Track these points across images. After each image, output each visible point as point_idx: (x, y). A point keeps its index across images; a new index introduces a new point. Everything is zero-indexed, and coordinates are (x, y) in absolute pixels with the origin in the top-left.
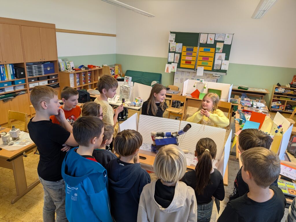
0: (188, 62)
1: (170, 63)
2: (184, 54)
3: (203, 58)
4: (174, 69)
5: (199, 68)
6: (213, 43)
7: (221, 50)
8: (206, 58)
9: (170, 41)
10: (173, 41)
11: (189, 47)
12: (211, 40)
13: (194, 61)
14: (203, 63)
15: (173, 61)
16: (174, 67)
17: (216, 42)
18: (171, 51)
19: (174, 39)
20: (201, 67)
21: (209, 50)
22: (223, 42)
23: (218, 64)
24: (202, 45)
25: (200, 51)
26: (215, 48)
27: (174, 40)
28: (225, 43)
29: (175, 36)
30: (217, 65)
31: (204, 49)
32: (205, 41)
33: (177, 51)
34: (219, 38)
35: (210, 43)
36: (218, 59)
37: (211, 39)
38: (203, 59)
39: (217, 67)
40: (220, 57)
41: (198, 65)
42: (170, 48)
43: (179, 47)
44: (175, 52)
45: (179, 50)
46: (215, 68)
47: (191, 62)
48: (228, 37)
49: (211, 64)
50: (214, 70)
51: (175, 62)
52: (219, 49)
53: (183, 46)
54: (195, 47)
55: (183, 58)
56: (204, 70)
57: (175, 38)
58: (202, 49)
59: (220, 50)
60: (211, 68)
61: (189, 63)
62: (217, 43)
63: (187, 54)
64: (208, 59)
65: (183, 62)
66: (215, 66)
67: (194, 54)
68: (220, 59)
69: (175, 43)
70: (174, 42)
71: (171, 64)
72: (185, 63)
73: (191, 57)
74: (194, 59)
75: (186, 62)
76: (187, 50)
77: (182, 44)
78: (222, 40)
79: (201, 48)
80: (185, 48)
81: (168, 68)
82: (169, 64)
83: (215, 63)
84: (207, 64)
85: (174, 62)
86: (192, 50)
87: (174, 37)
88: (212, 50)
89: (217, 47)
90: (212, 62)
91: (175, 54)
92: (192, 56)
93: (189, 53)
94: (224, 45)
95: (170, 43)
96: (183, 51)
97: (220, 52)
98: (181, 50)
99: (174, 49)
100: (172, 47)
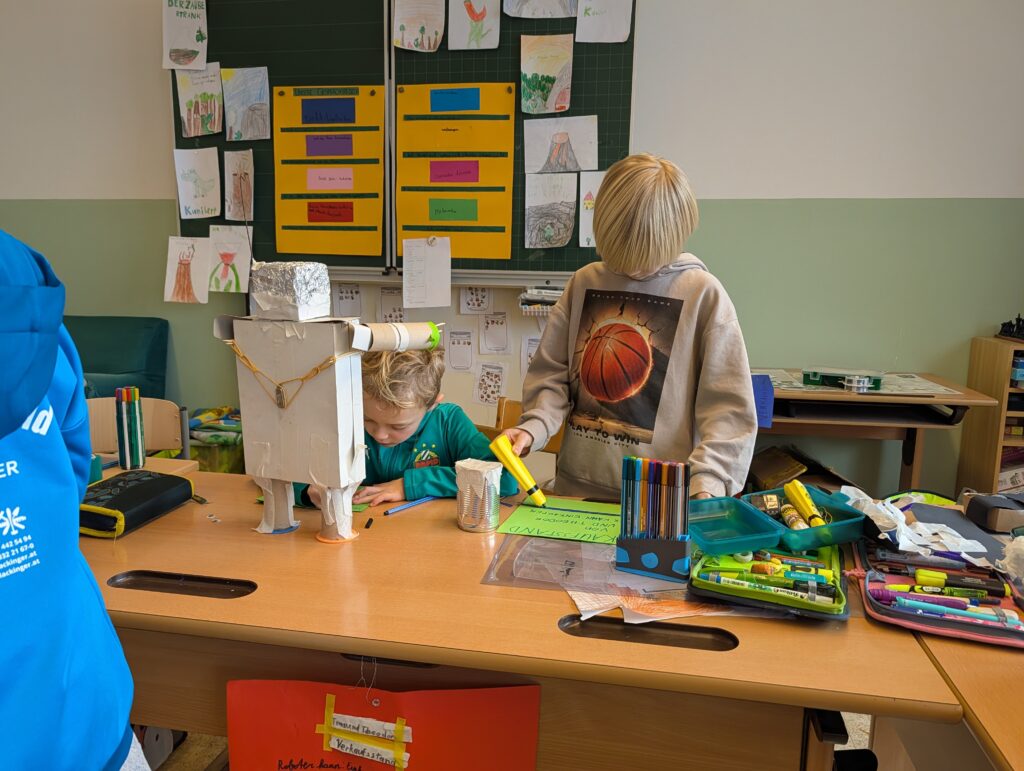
0: (330, 211)
1: (195, 228)
2: (288, 147)
3: (433, 164)
4: (231, 275)
5: (413, 249)
6: (491, 40)
7: (562, 93)
8: (454, 169)
9: (176, 60)
10: (194, 54)
11: (320, 93)
12: (476, 17)
13: (376, 195)
14: (437, 209)
15: (218, 213)
16: (227, 258)
17: (514, 28)
18: (192, 131)
19: (200, 38)
20: (430, 244)
21: (473, 99)
22: (568, 25)
23: (552, 206)
24: (415, 67)
25: (408, 118)
26: (516, 76)
27: (202, 47)
28: (586, 33)
29: (204, 14)
30: (547, 213)
31: (434, 93)
32: (429, 31)
33: (237, 129)
34: (533, 3)
35: (474, 46)
36: (549, 169)
37: (478, 11)
38: (437, 172)
39: (550, 232)
40: (564, 146)
41: (406, 228)
42: (184, 114)
43: (243, 98)
44: (219, 141)
45: (249, 121)
46: (531, 241)
47: (350, 207)
49: (496, 209)
50: (531, 258)
51: (228, 216)
52: (544, 84)
53: (277, 89)
54: (364, 90)
55: (285, 179)
56: (457, 263)
57: (205, 31)
58: (419, 97)
59: (553, 97)
60: (507, 237)
61: (340, 217)
62: (527, 41)
63: (313, 145)
64: (472, 172)
65: (289, 213)
66: (530, 222)
67: (364, 145)
68: (561, 163)
69: (216, 65)
70: (200, 62)
71: (206, 234)
72: (311, 219)
73: (348, 169)
74: (371, 179)
75: (312, 208)
76: (305, 119)
77: (264, 70)
78: (560, 14)
79: (405, 87)
80: (290, 105)
81: (185, 269)
82: (189, 240)
83: (531, 202)
84: (472, 209)
85: (220, 220)
86: (345, 111)
87: (202, 23)
88: (494, 96)
89: (527, 69)
90: (507, 197)
91: (226, 153)
92: (355, 156)
93: (328, 137)
94: (579, 47)
95: (173, 71)
96: (277, 130)
97: (552, 110)
98: (261, 121)
99: (210, 116)
100: (197, 103)
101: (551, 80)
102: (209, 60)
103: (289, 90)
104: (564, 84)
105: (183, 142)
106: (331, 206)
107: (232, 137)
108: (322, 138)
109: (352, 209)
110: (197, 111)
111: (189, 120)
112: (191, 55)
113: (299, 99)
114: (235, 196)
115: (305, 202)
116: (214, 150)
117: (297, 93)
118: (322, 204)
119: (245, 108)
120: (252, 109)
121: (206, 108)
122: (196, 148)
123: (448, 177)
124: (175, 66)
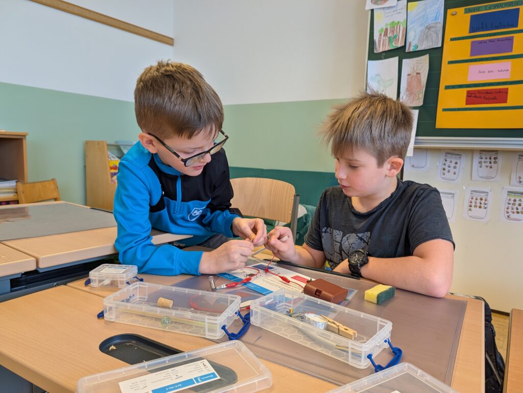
0: (487, 96)
2: (456, 50)
9: (375, 3)
11: (487, 8)
18: (380, 49)
33: (415, 42)
42: (376, 37)
43: (422, 20)
44: (401, 53)
45: (425, 36)
47: (506, 92)
53: (450, 11)
55: (449, 74)
61: (495, 100)
63: (476, 48)
65: (448, 99)
69: (403, 2)
70: (392, 1)
72: (467, 103)
73: (507, 63)
75: (469, 95)
76: (472, 30)
86: (509, 19)
92: (515, 52)
93: (490, 41)
95: (372, 10)
98: (434, 35)
99: (395, 37)
100: (387, 29)
103: (461, 10)
105: (374, 55)
106: (487, 92)
107: (411, 48)
108: (485, 42)
109: (507, 93)
110: (386, 34)
111: (379, 41)
113: (469, 15)
114: (407, 90)
115: (465, 90)
116: (396, 59)
117: (466, 11)
118: (479, 92)
119: (422, 28)
120: (429, 28)
121: (393, 32)
122: (382, 59)
124: (374, 7)
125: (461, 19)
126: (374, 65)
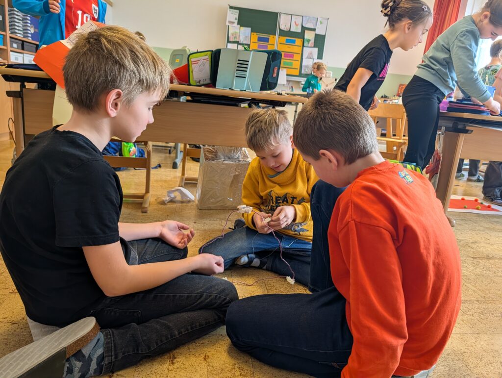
2: (254, 46)
3: (284, 54)
6: (299, 30)
7: (312, 43)
9: (230, 23)
11: (261, 35)
14: (286, 64)
17: (304, 29)
18: (231, 40)
20: (284, 71)
21: (294, 41)
22: (314, 30)
23: (308, 65)
24: (283, 33)
25: (280, 43)
26: (304, 39)
27: (236, 21)
28: (317, 32)
29: (238, 14)
30: (306, 67)
31: (287, 39)
32: (287, 26)
33: (242, 40)
34: (308, 24)
35: (296, 31)
36: (308, 58)
37: (297, 24)
39: (306, 70)
40: (311, 53)
42: (230, 35)
43: (244, 34)
44: (238, 43)
45: (245, 39)
46: (303, 72)
48: (321, 23)
49: (296, 65)
50: (301, 75)
52: (309, 41)
53: (252, 33)
54: (272, 36)
56: (287, 75)
57: (237, 18)
58: (283, 39)
60: (298, 71)
63: (259, 46)
64: (292, 56)
66: (303, 68)
68: (310, 57)
69: (239, 26)
70: (236, 25)
76: (258, 41)
77: (249, 29)
78: (313, 27)
79: (281, 37)
83: (303, 64)
84: (291, 64)
86: (267, 40)
87: (237, 16)
88: (298, 41)
89: (306, 37)
90: (299, 63)
91: (239, 46)
94: (316, 35)
95: (228, 26)
96: (251, 42)
97: (309, 46)
98: (248, 40)
99: (236, 37)
101: (310, 40)
102: (238, 24)
103: (255, 34)
104: (312, 41)
105: (229, 42)
107: (241, 42)
110: (233, 35)
111: (231, 37)
112: (233, 23)
113: (258, 36)
116: (236, 44)
119: (244, 37)
120: (246, 37)
121: (235, 35)
122: (232, 44)
123: (287, 57)
124: (230, 25)
125: (255, 36)
126: (229, 44)
